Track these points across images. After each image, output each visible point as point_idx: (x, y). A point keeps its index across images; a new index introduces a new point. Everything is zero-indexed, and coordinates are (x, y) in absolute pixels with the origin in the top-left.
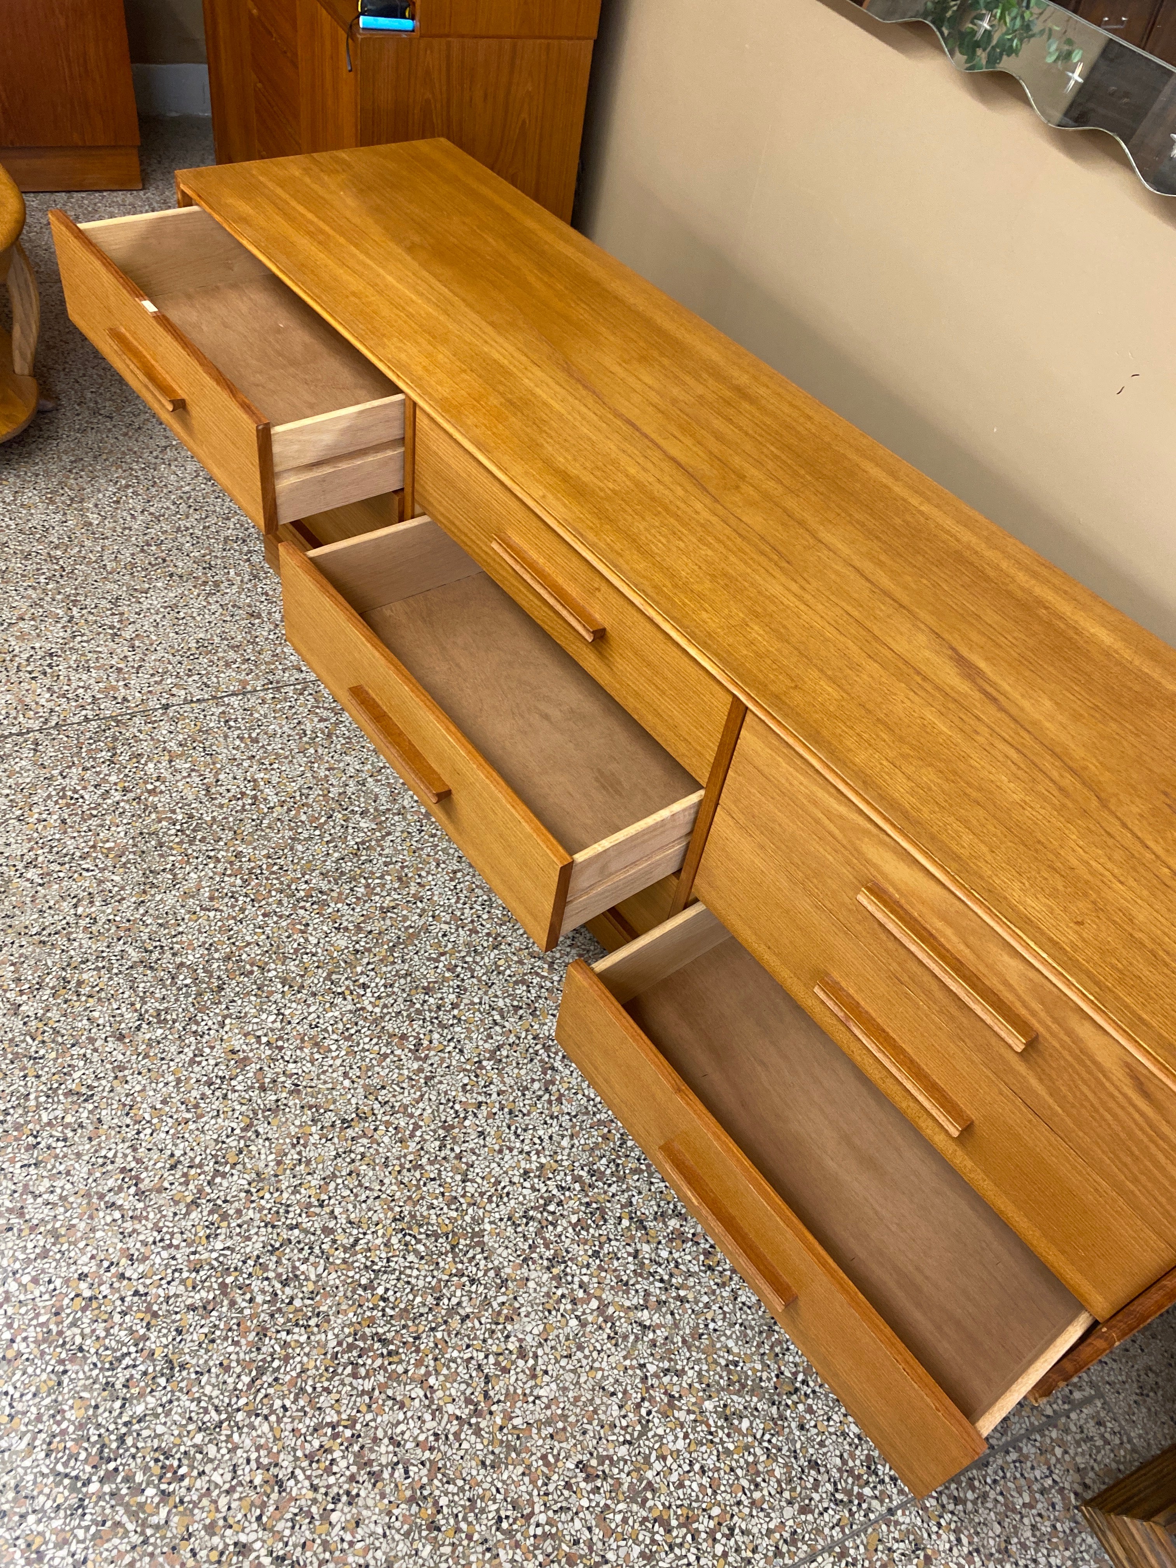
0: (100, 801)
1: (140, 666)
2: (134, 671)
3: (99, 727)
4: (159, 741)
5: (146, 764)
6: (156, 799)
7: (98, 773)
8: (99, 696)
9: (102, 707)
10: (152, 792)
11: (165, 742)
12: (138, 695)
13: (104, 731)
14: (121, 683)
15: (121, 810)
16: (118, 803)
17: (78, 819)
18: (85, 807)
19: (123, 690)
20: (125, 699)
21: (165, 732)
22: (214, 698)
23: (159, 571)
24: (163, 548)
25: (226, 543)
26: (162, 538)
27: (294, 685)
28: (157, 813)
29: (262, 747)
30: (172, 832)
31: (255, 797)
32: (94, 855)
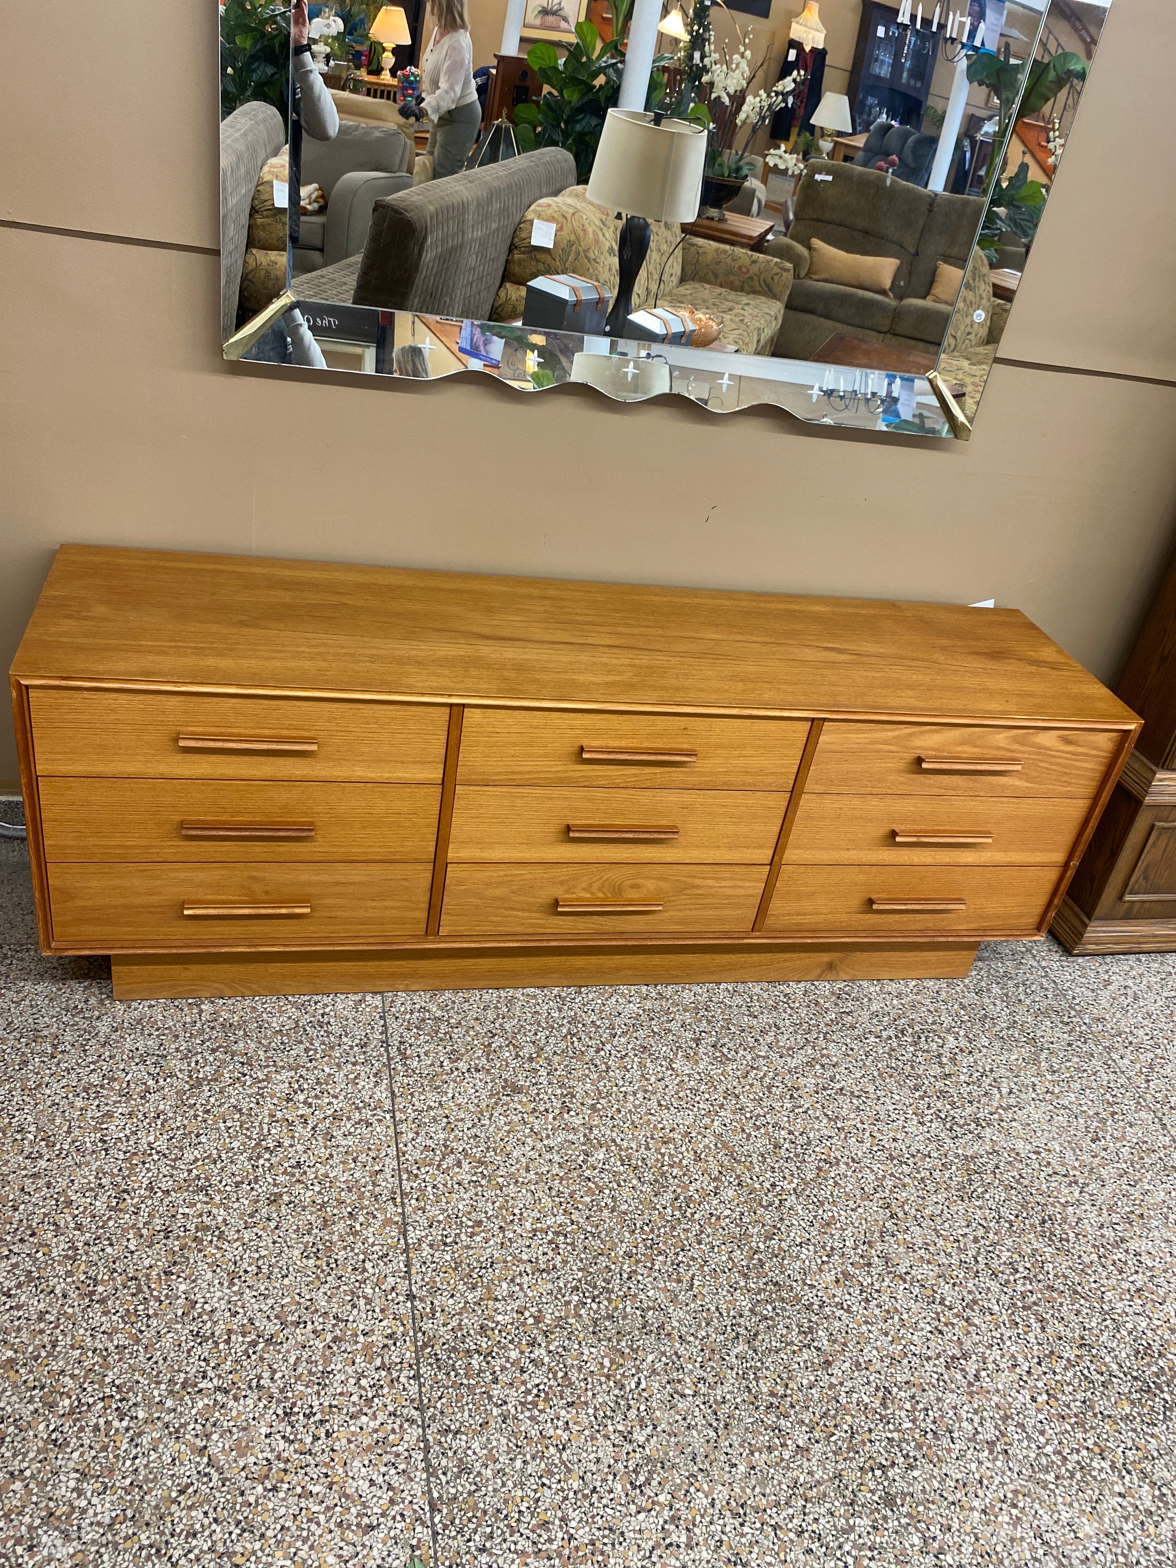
0: (545, 1368)
1: (336, 1317)
2: (342, 1325)
3: (431, 1365)
4: (465, 1307)
5: (498, 1323)
6: (548, 1316)
7: (503, 1369)
8: (378, 1362)
9: (398, 1360)
10: (538, 1320)
11: (467, 1302)
12: (384, 1323)
13: (438, 1360)
14: (361, 1339)
15: (560, 1350)
16: (550, 1352)
17: (568, 1391)
18: (552, 1382)
19: (374, 1338)
20: (390, 1336)
21: (451, 1301)
22: (406, 1251)
23: (153, 1286)
24: (106, 1277)
25: (121, 1210)
26: (83, 1277)
27: (401, 1180)
28: (567, 1317)
29: (488, 1218)
30: (595, 1306)
31: (557, 1234)
32: (619, 1377)
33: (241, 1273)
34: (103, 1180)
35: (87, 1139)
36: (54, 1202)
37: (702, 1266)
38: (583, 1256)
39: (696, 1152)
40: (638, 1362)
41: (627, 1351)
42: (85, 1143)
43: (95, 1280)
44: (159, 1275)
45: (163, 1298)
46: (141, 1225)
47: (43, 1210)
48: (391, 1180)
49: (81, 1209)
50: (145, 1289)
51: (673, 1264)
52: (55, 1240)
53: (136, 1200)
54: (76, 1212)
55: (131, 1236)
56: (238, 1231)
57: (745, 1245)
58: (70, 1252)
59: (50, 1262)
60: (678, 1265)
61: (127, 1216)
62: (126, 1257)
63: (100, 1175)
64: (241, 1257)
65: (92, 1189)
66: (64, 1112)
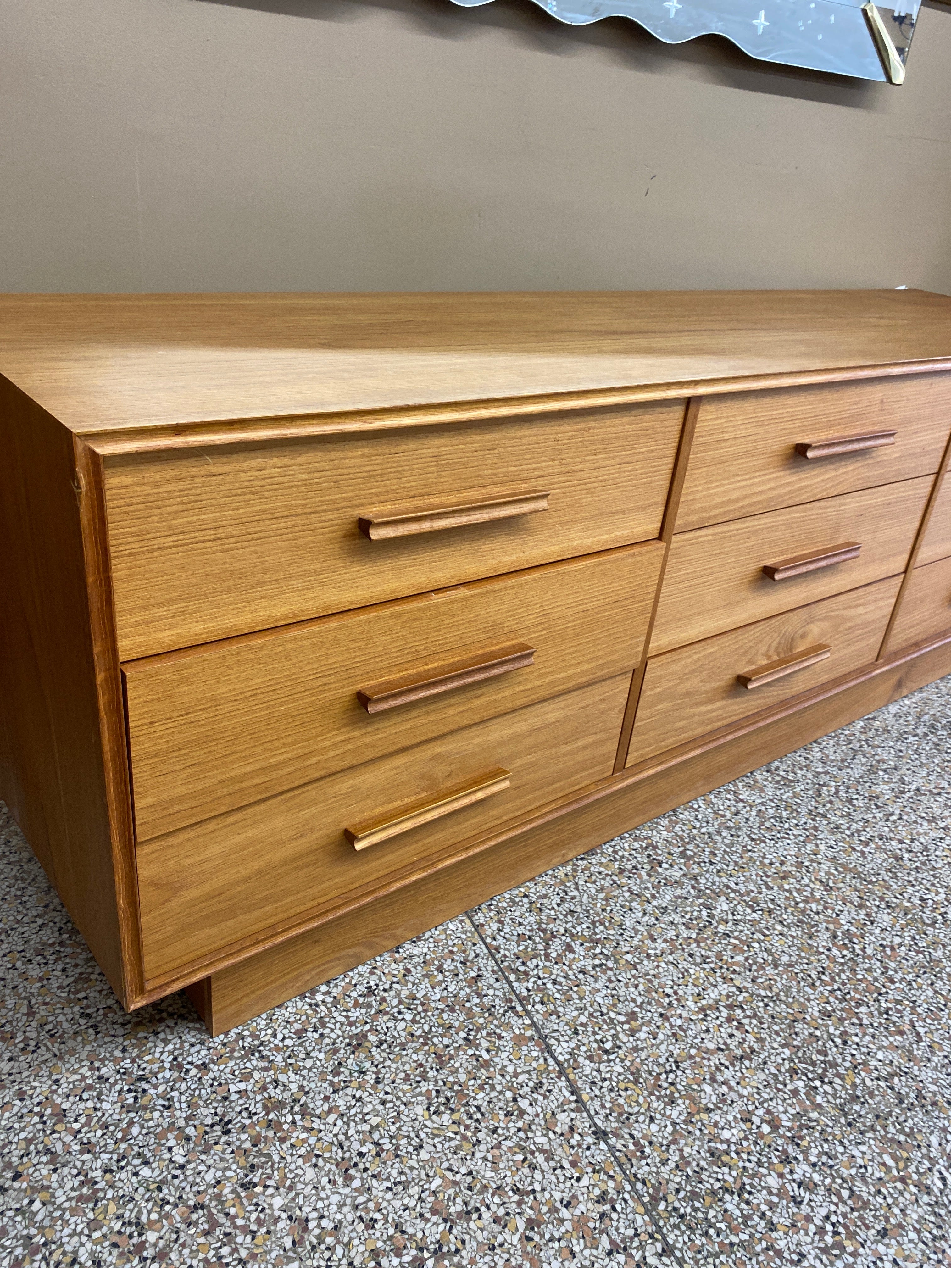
0: (821, 1191)
1: (516, 1191)
2: (530, 1200)
3: (676, 1226)
4: (675, 1132)
5: (728, 1142)
6: (783, 1117)
7: (772, 1206)
8: (605, 1243)
9: (630, 1232)
10: (775, 1125)
11: (674, 1124)
12: (585, 1181)
13: (682, 1217)
14: (565, 1213)
15: (824, 1159)
16: (814, 1165)
17: (868, 1215)
18: (842, 1208)
19: (582, 1207)
20: (602, 1198)
21: (654, 1128)
22: (562, 1073)
23: (232, 1211)
24: (154, 1216)
25: (145, 1108)
26: (117, 1226)
27: (510, 983)
28: (806, 1112)
29: (640, 1007)
30: (827, 1088)
31: (730, 1007)
32: (915, 1177)
33: (356, 1159)
34: (104, 1070)
35: (61, 1018)
36: (36, 1119)
37: (913, 1008)
38: (776, 1028)
39: (821, 882)
40: (924, 1151)
41: (902, 1138)
42: (60, 1023)
43: (138, 1224)
44: (234, 1191)
45: (254, 1227)
46: (182, 1123)
47: (22, 1135)
48: (497, 985)
49: (83, 1120)
50: (222, 1219)
51: (881, 1014)
52: (55, 1177)
53: (161, 1089)
54: (76, 1126)
55: (172, 1143)
56: (326, 1099)
57: (940, 972)
58: (85, 1190)
59: (57, 1214)
60: (887, 1014)
61: (156, 1114)
62: (175, 1177)
63: (97, 1064)
64: (346, 1134)
65: (90, 1087)
66: (14, 988)
